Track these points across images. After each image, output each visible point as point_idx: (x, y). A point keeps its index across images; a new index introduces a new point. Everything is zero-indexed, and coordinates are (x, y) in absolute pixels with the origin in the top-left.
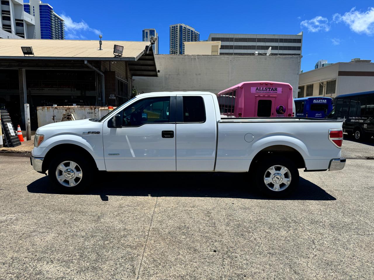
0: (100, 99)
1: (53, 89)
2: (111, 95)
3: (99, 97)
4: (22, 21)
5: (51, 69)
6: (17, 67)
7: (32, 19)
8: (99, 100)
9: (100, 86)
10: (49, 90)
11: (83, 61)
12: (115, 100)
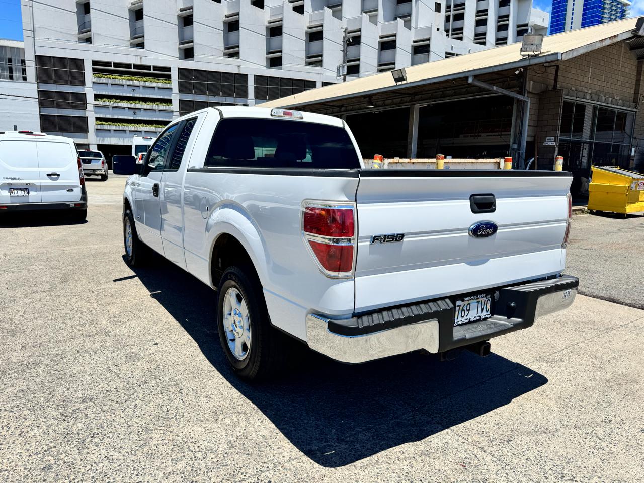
0: (515, 146)
1: (493, 134)
2: (547, 138)
3: (514, 143)
4: (527, 25)
5: (447, 100)
6: (408, 103)
7: (543, 19)
8: (514, 149)
9: (519, 121)
10: (487, 136)
11: (467, 78)
12: (554, 148)
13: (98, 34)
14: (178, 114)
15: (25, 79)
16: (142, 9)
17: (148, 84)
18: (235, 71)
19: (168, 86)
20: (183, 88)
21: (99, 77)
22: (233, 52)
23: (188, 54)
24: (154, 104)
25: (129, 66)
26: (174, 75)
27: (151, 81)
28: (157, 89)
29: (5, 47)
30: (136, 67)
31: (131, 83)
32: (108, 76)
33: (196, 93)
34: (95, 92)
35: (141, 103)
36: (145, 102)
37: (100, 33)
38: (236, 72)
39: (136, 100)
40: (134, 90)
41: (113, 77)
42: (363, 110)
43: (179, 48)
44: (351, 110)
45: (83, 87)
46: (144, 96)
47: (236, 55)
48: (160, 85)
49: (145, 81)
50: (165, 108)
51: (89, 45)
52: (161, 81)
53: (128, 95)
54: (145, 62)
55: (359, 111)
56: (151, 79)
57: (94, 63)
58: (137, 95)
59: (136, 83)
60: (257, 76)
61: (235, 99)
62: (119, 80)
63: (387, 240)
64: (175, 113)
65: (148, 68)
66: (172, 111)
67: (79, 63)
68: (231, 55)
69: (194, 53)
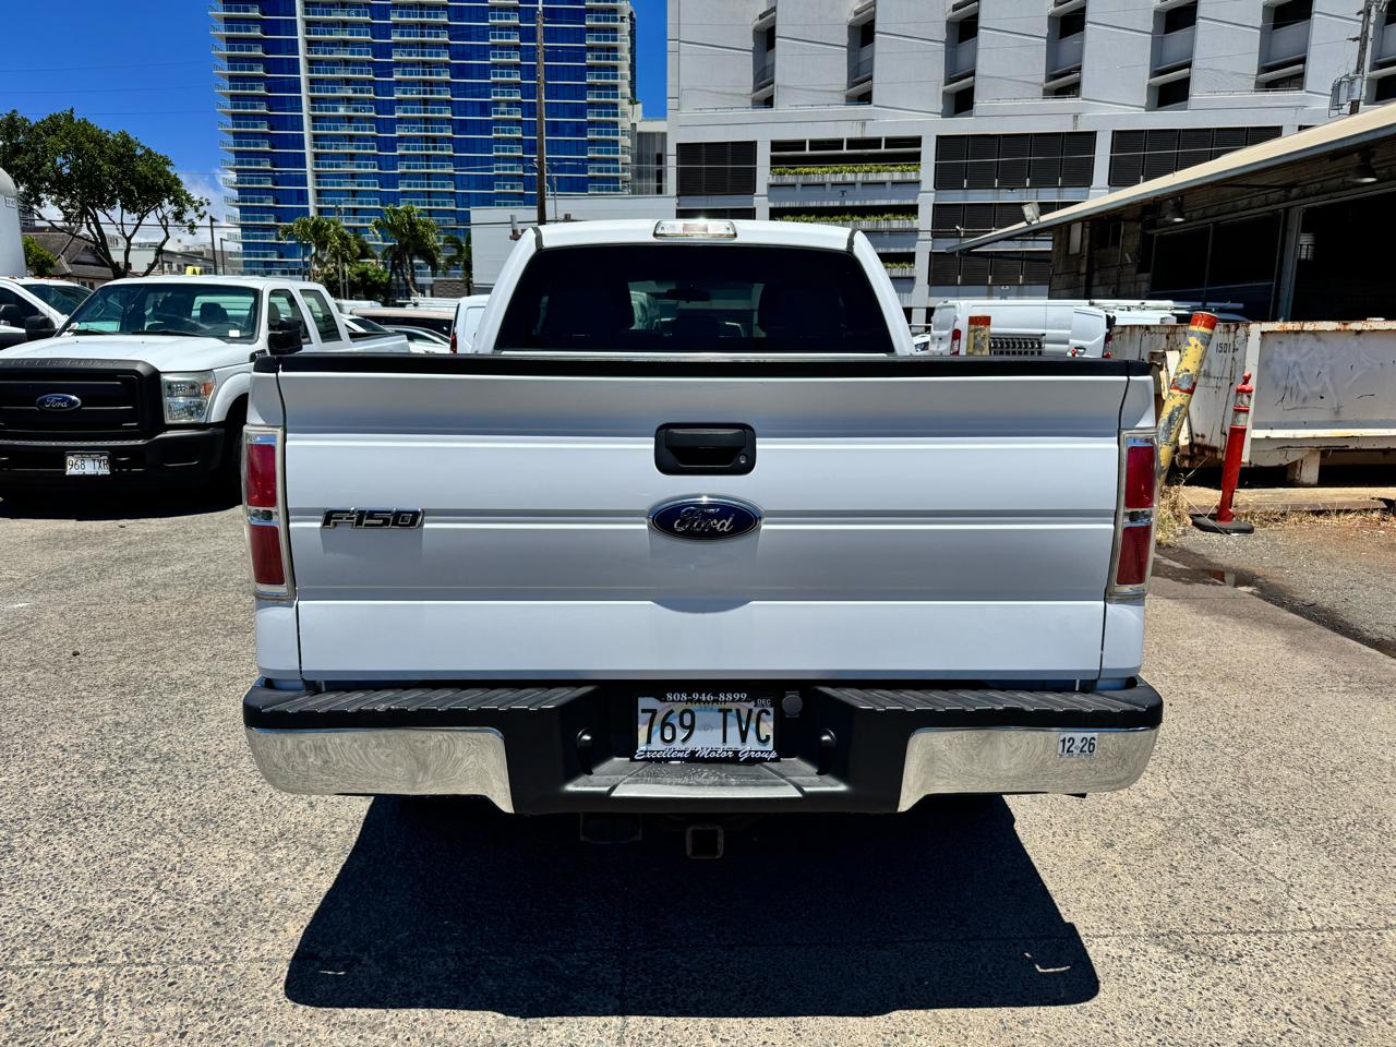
13: (785, 87)
14: (929, 236)
15: (659, 190)
16: (873, 21)
17: (872, 177)
18: (1066, 127)
19: (912, 176)
20: (943, 180)
21: (780, 174)
22: (1063, 82)
23: (961, 102)
24: (880, 218)
25: (837, 144)
26: (928, 152)
27: (879, 171)
28: (888, 185)
29: (653, 134)
30: (853, 143)
31: (839, 178)
32: (798, 170)
33: (972, 186)
34: (772, 205)
35: (856, 218)
36: (864, 217)
37: (786, 84)
38: (1070, 129)
39: (845, 214)
40: (843, 192)
41: (807, 170)
42: (1347, 192)
43: (944, 93)
44: (1317, 194)
45: (750, 196)
46: (863, 203)
47: (1072, 89)
48: (897, 176)
49: (867, 172)
50: (901, 226)
51: (769, 111)
52: (899, 168)
53: (831, 204)
54: (870, 133)
55: (1336, 194)
56: (880, 165)
57: (776, 146)
58: (848, 203)
59: (850, 178)
60: (1118, 132)
61: (1059, 192)
62: (819, 174)
63: (365, 521)
64: (921, 236)
65: (875, 143)
66: (916, 231)
67: (747, 150)
68: (1062, 92)
69: (976, 99)
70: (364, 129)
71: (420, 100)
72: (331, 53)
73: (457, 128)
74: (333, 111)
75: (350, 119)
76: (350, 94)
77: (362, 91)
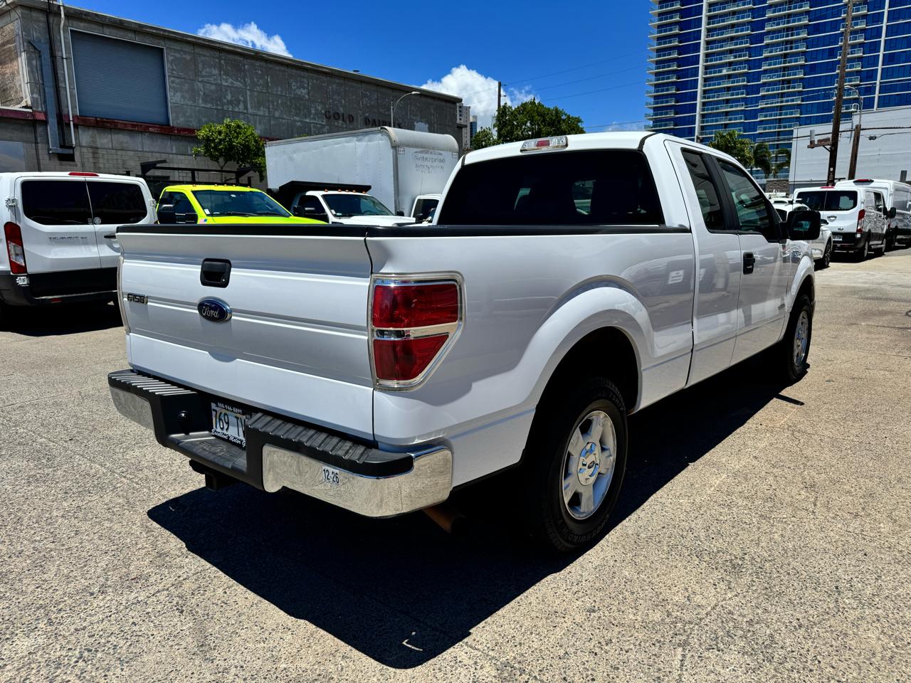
63: (135, 299)
70: (738, 82)
71: (781, 55)
72: (722, 34)
73: (808, 70)
74: (719, 72)
75: (729, 76)
76: (732, 59)
77: (740, 56)
